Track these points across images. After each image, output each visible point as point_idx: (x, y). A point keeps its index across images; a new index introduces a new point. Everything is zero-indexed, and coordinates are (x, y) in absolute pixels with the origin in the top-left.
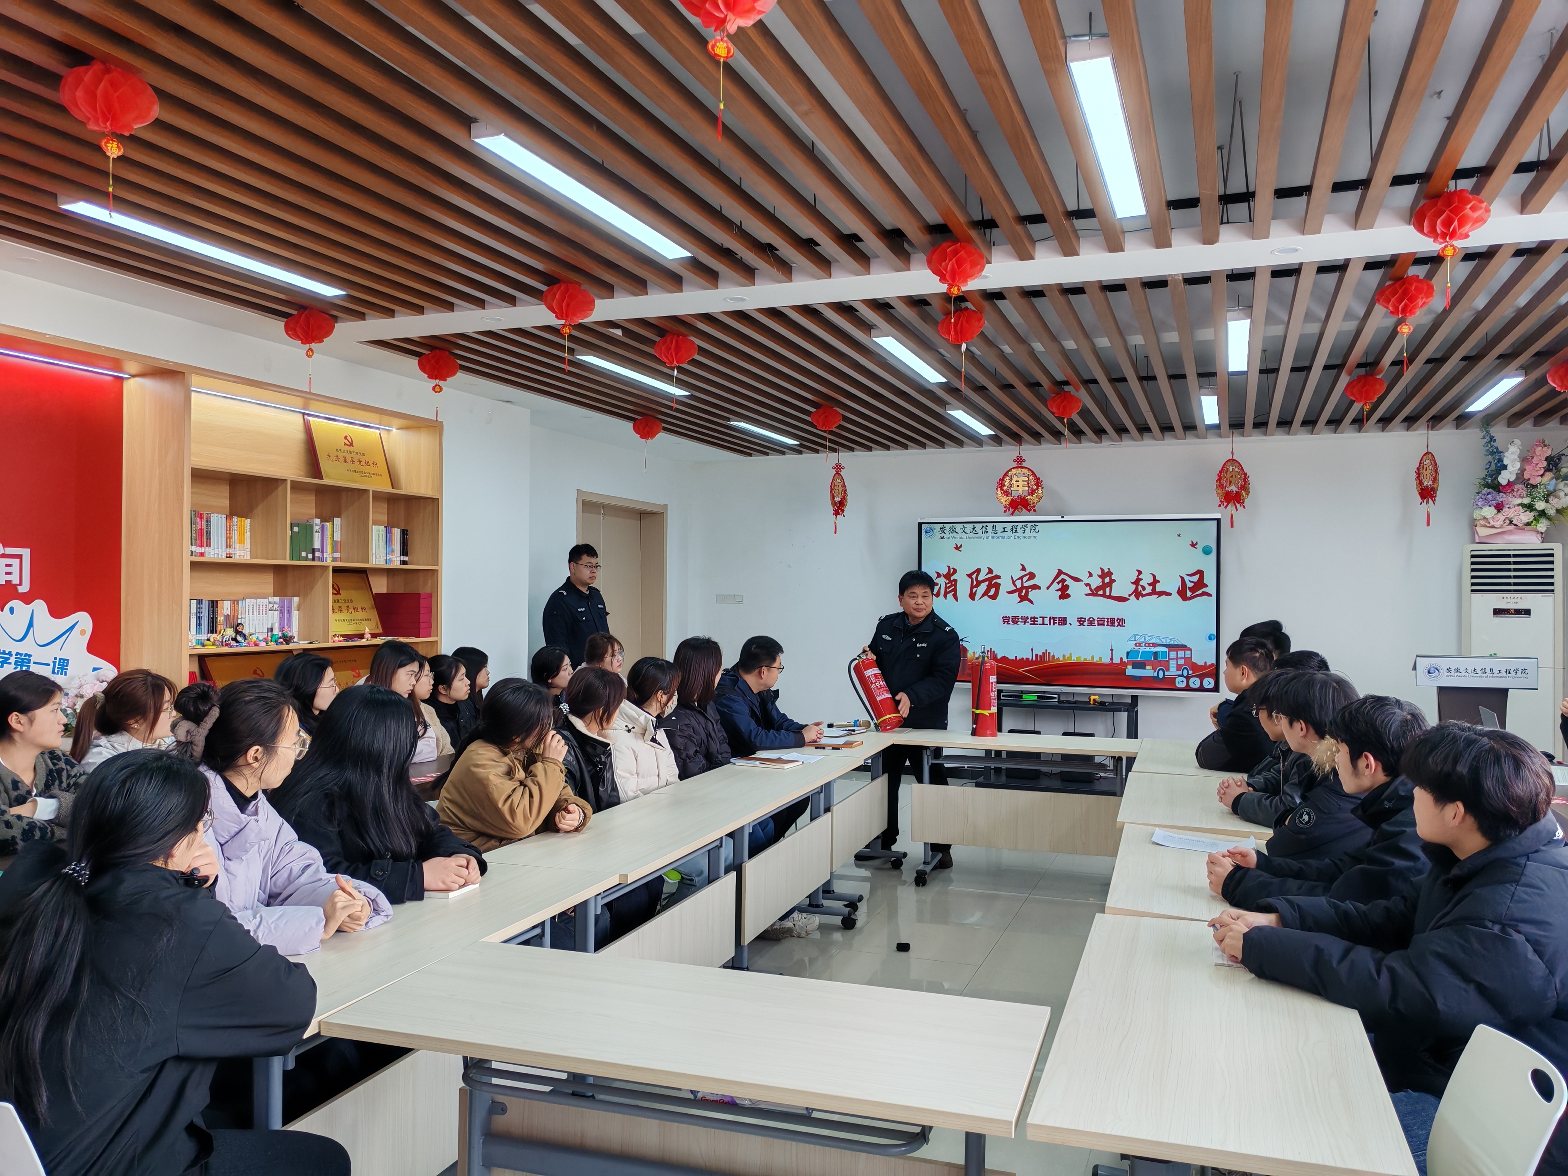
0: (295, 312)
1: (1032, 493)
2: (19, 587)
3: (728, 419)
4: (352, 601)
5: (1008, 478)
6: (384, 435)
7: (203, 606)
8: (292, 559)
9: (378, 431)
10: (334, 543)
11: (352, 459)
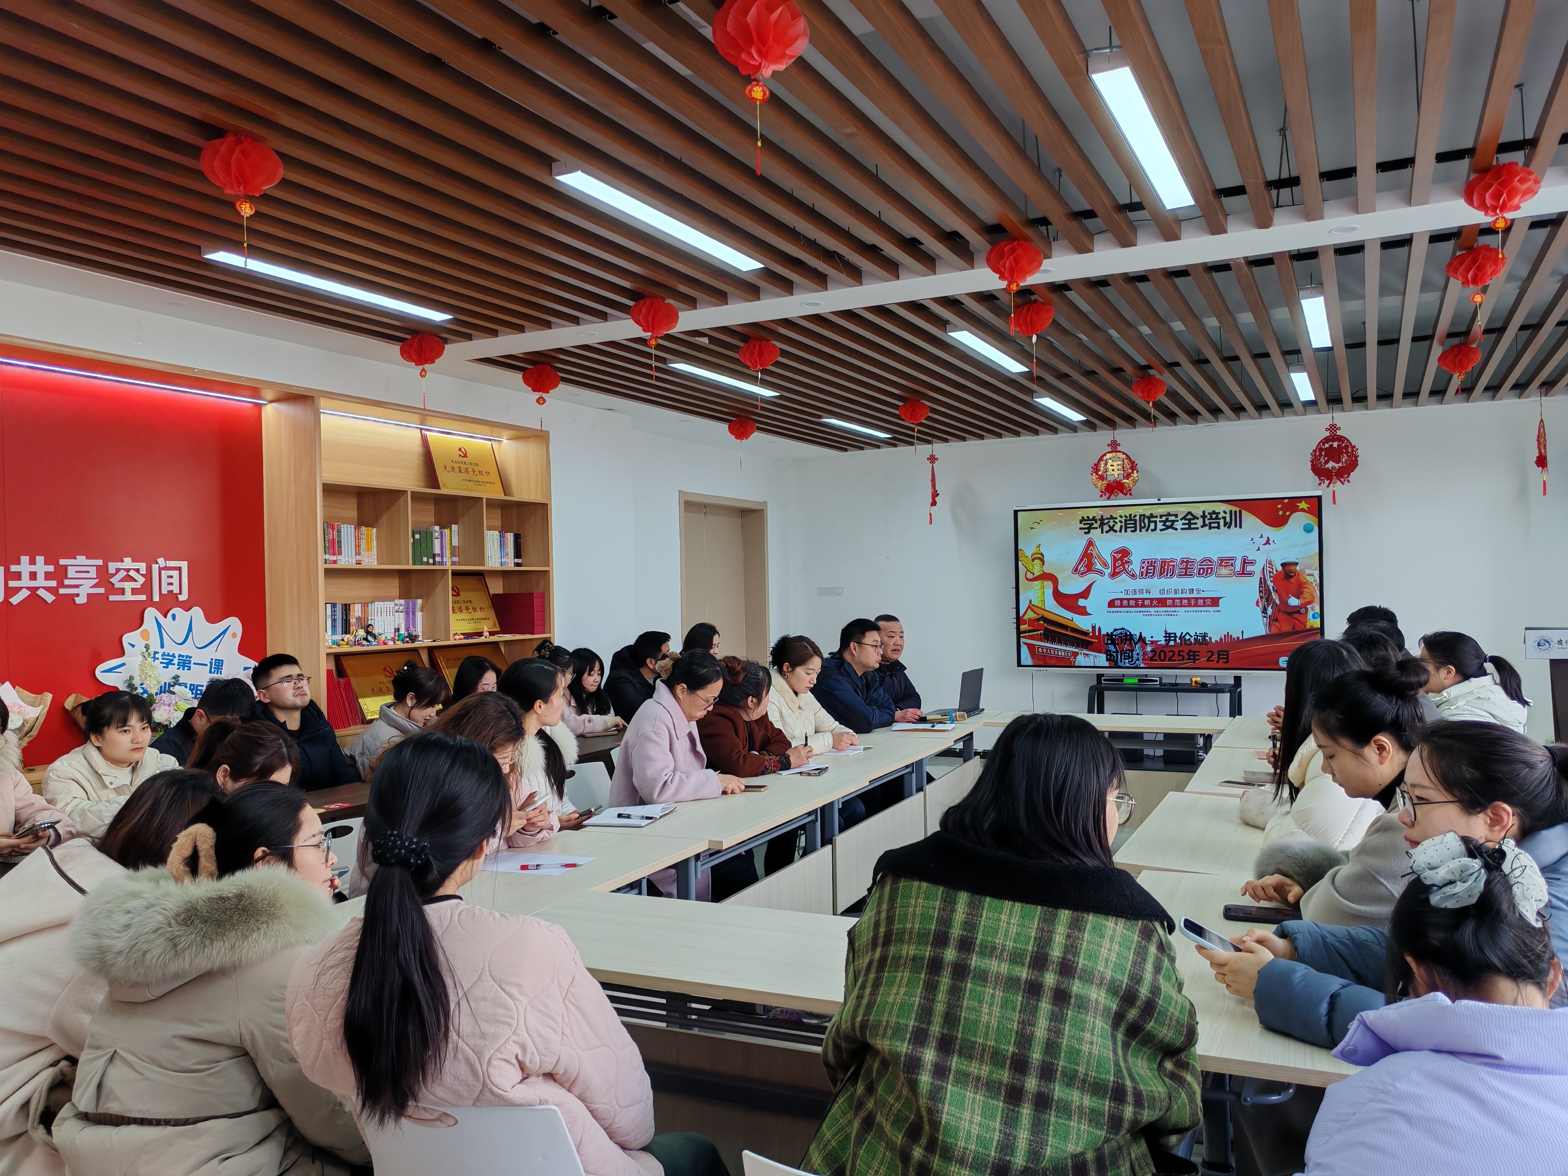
0: (409, 337)
1: (1128, 476)
2: (179, 596)
3: (820, 417)
4: (471, 602)
5: (1102, 462)
6: (495, 445)
7: (337, 609)
8: (414, 564)
9: (490, 443)
10: (454, 550)
11: (466, 469)
